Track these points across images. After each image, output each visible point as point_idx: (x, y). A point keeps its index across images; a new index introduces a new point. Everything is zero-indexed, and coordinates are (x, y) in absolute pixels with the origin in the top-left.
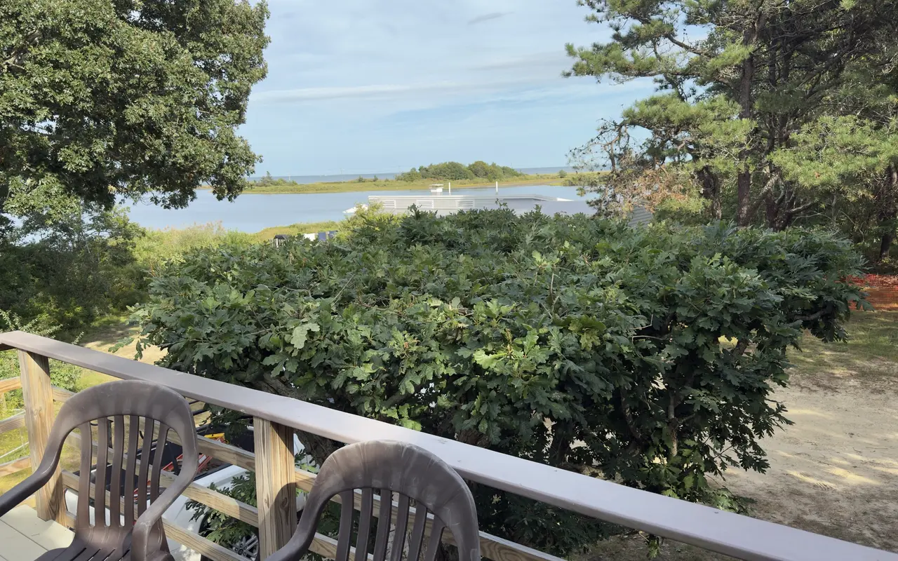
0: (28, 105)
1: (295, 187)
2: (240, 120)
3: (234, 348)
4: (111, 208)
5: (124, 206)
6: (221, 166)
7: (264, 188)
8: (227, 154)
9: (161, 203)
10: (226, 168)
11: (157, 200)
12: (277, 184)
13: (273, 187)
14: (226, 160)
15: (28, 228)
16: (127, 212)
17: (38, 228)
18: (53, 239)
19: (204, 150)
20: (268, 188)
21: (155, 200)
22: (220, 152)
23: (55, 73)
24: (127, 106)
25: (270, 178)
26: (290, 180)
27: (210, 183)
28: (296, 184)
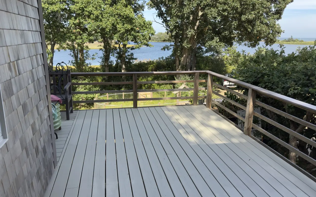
0: (216, 16)
1: (302, 42)
2: (279, 18)
3: (251, 80)
4: (232, 46)
5: (235, 46)
6: (269, 34)
7: (289, 42)
8: (272, 30)
9: (247, 45)
10: (271, 35)
11: (246, 44)
12: (294, 41)
13: (292, 42)
14: (271, 32)
15: (207, 51)
16: (236, 48)
17: (209, 51)
18: (213, 55)
19: (264, 29)
20: (290, 42)
21: (245, 45)
22: (270, 29)
23: (224, 7)
24: (242, 15)
25: (292, 38)
26: (301, 40)
27: (264, 40)
28: (303, 41)
